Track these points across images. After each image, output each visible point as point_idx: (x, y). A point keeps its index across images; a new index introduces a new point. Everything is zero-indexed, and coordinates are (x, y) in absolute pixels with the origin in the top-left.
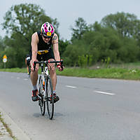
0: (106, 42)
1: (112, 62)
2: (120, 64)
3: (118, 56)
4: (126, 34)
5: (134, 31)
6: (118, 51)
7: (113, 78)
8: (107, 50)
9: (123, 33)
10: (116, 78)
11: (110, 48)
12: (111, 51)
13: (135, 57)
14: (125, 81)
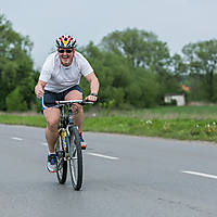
0: (107, 75)
1: (117, 106)
2: (128, 110)
3: (125, 97)
4: (139, 63)
5: (153, 59)
6: (127, 89)
7: (116, 132)
8: (108, 88)
9: (136, 61)
10: (122, 133)
11: (113, 85)
12: (115, 89)
13: (152, 100)
14: (136, 137)
